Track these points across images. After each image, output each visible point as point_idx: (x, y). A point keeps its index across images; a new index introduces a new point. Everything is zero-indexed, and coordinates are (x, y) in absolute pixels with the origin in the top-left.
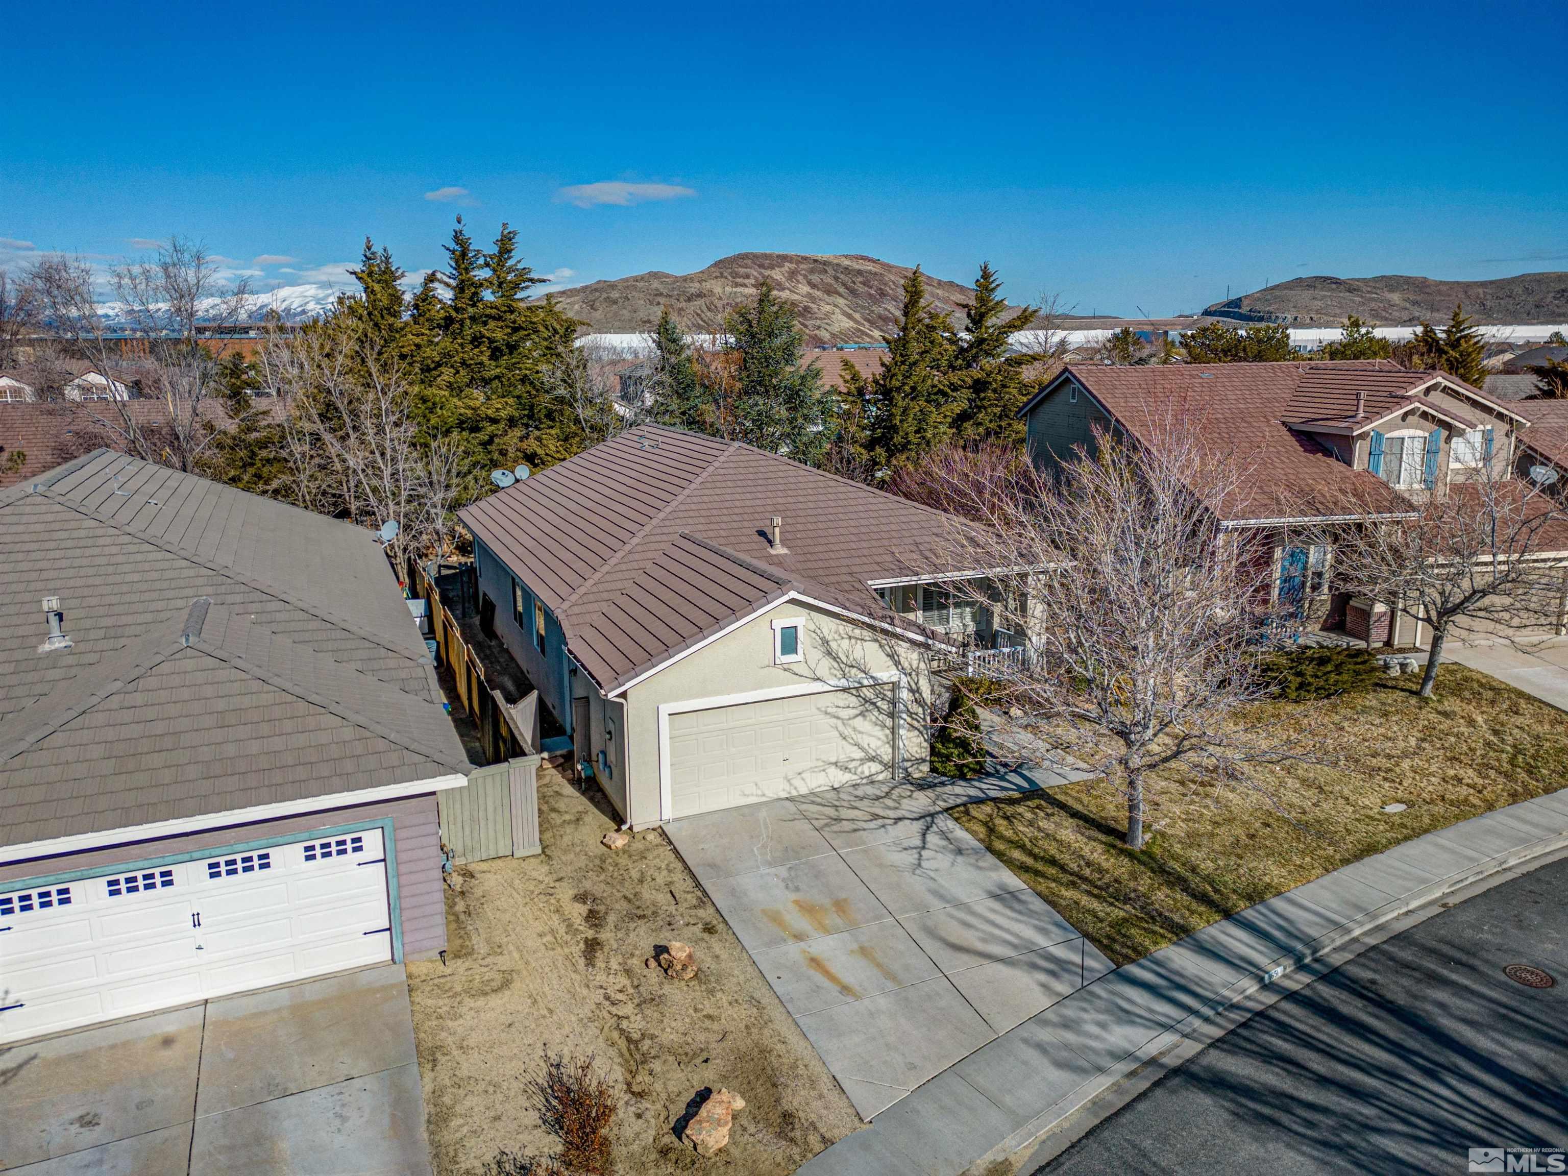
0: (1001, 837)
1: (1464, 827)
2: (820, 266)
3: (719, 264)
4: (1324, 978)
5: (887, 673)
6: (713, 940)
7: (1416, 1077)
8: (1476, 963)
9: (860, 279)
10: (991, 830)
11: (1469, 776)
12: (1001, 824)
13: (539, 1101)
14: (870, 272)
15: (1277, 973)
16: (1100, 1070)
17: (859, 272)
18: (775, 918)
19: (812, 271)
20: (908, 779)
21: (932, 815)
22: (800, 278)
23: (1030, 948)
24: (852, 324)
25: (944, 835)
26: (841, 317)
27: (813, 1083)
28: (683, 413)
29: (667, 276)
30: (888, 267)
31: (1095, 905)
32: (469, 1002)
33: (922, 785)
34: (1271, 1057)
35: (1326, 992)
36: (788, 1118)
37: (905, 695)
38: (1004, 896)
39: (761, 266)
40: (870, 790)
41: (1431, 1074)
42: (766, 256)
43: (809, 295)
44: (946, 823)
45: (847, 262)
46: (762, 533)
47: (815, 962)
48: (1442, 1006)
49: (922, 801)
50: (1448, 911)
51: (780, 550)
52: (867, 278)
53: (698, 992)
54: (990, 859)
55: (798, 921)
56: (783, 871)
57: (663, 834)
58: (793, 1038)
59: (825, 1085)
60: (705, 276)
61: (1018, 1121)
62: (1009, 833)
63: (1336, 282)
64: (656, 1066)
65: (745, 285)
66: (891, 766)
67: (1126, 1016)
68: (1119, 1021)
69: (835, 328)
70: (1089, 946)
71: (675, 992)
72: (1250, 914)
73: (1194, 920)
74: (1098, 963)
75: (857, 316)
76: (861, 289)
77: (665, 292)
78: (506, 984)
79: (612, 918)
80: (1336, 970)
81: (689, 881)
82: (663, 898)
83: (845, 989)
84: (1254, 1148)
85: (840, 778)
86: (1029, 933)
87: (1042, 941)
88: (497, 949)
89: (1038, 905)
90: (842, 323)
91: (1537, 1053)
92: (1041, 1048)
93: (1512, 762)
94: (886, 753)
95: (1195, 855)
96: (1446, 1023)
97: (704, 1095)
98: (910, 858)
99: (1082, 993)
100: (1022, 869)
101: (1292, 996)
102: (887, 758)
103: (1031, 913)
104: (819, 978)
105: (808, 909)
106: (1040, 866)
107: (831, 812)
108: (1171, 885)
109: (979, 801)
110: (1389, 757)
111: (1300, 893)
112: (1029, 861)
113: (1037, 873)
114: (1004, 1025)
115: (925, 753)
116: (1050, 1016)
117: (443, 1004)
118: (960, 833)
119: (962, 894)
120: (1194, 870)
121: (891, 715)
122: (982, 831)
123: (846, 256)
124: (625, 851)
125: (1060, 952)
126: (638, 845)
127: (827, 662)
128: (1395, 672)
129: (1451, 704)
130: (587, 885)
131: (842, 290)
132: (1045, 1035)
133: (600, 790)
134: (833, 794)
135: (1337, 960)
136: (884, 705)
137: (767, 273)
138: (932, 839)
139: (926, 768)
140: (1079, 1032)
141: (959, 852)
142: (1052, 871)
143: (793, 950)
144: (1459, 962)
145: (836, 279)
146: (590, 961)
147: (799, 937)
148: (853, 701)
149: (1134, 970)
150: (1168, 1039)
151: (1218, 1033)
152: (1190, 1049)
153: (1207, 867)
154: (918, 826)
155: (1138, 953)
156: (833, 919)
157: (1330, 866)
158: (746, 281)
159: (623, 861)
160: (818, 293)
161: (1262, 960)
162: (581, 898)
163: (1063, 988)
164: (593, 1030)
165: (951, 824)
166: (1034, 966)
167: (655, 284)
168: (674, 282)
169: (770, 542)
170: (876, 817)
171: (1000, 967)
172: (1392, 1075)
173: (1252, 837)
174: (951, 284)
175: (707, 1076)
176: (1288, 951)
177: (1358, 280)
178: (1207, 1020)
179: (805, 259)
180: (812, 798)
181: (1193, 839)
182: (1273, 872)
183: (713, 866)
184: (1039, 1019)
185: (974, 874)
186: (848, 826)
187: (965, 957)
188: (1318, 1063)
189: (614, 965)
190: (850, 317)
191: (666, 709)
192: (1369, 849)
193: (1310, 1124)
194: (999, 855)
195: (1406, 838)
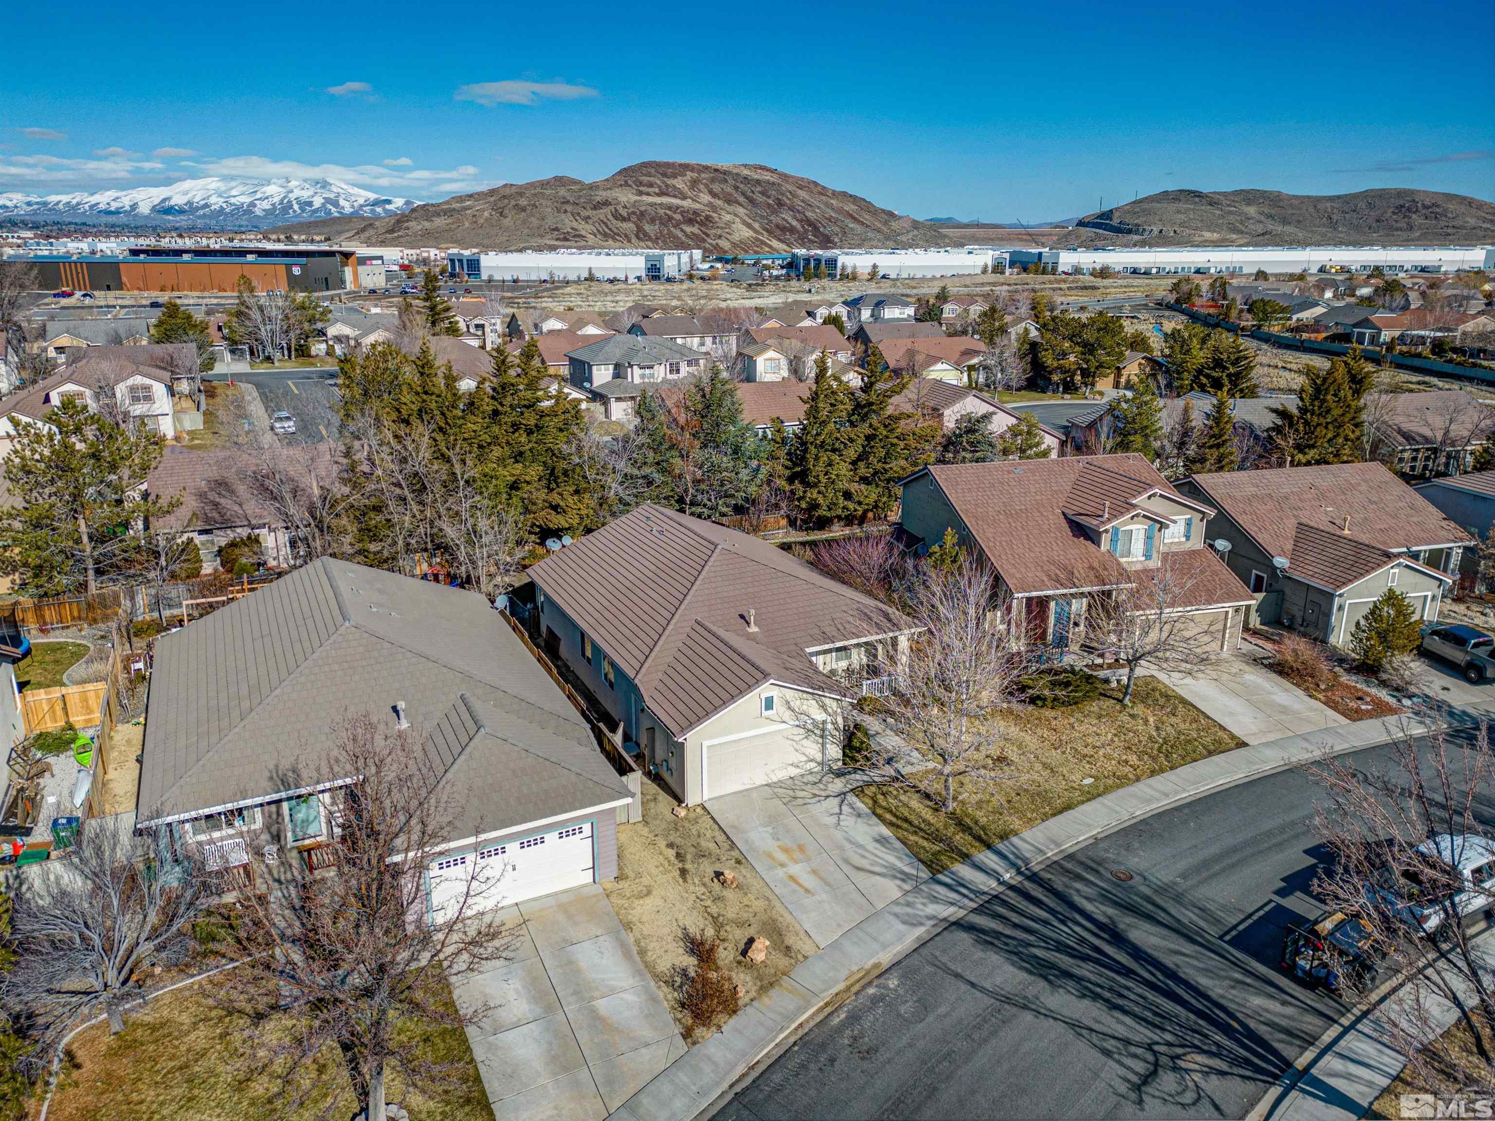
0: (880, 806)
1: (1121, 792)
2: (720, 174)
3: (624, 172)
4: (1028, 878)
5: (820, 716)
6: (742, 868)
7: (1056, 923)
8: (1101, 869)
9: (759, 189)
10: (875, 802)
11: (1133, 759)
12: (880, 797)
13: (681, 944)
14: (768, 182)
15: (1007, 876)
16: (922, 924)
17: (758, 182)
18: (770, 856)
19: (713, 180)
20: (831, 771)
21: (844, 794)
22: (702, 187)
23: (893, 867)
24: (751, 233)
25: (851, 806)
26: (741, 226)
27: (797, 934)
28: (658, 463)
29: (575, 182)
30: (785, 177)
31: (925, 844)
32: (637, 902)
33: (839, 774)
34: (996, 916)
35: (1028, 886)
36: (788, 948)
37: (829, 726)
38: (881, 841)
39: (664, 175)
40: (811, 778)
41: (1063, 922)
42: (668, 165)
43: (710, 204)
44: (851, 798)
45: (746, 172)
46: (742, 617)
47: (792, 878)
48: (1078, 891)
49: (838, 785)
50: (1097, 840)
51: (753, 629)
52: (766, 188)
53: (740, 894)
54: (875, 819)
55: (782, 857)
56: (770, 829)
57: (704, 808)
58: (786, 915)
59: (802, 933)
60: (612, 182)
61: (884, 947)
62: (884, 804)
63: (1197, 195)
64: (728, 928)
65: (648, 194)
66: (821, 764)
67: (935, 899)
68: (932, 902)
69: (736, 237)
70: (921, 866)
71: (729, 894)
72: (1000, 846)
73: (972, 851)
74: (925, 874)
75: (756, 225)
76: (760, 198)
77: (571, 200)
78: (649, 893)
79: (689, 857)
80: (1035, 874)
81: (724, 836)
82: (712, 846)
83: (807, 891)
84: (980, 954)
85: (794, 772)
86: (891, 859)
87: (899, 864)
88: (639, 875)
89: (898, 845)
90: (742, 233)
91: (1111, 911)
92: (896, 915)
93: (1159, 750)
94: (819, 757)
95: (979, 814)
96: (1078, 900)
97: (751, 941)
98: (834, 819)
99: (916, 889)
100: (890, 824)
101: (1011, 888)
102: (819, 759)
103: (895, 849)
104: (794, 886)
105: (786, 850)
106: (899, 822)
107: (791, 793)
108: (963, 831)
109: (869, 784)
110: (1094, 747)
111: (1026, 834)
112: (894, 820)
113: (898, 827)
114: (880, 906)
115: (840, 756)
116: (902, 901)
117: (625, 903)
118: (859, 805)
119: (860, 839)
120: (976, 823)
121: (822, 737)
122: (870, 802)
123: (745, 166)
124: (686, 818)
125: (907, 869)
126: (692, 815)
127: (789, 712)
128: (1114, 684)
129: (1139, 709)
130: (671, 838)
131: (741, 199)
132: (897, 909)
133: (662, 779)
134: (790, 782)
135: (1036, 869)
136: (818, 732)
137: (670, 182)
138: (845, 808)
139: (840, 763)
140: (913, 908)
141: (859, 815)
142: (905, 825)
143: (780, 873)
144: (1092, 869)
145: (736, 188)
146: (685, 880)
147: (783, 865)
148: (802, 731)
149: (940, 877)
150: (952, 909)
151: (975, 905)
152: (961, 913)
153: (983, 821)
154: (837, 801)
155: (945, 868)
156: (797, 855)
157: (1045, 818)
158: (650, 190)
159: (686, 824)
160: (719, 203)
161: (1001, 870)
162: (670, 845)
163: (907, 887)
164: (695, 913)
165: (855, 799)
166: (895, 877)
167: (562, 192)
168: (581, 190)
169: (748, 623)
170: (815, 795)
171: (878, 878)
172: (1046, 923)
173: (1009, 802)
174: (844, 194)
175: (751, 932)
176: (1013, 865)
177: (1219, 193)
178: (971, 900)
179: (706, 168)
180: (779, 784)
181: (979, 805)
182: (1016, 823)
183: (733, 827)
184: (895, 902)
185: (867, 828)
186: (800, 802)
187: (861, 873)
188: (1015, 918)
189: (696, 881)
190: (749, 226)
191: (706, 744)
192: (1068, 807)
193: (1006, 944)
194: (879, 817)
195: (1089, 800)
